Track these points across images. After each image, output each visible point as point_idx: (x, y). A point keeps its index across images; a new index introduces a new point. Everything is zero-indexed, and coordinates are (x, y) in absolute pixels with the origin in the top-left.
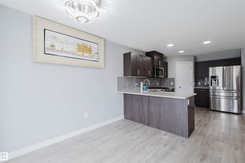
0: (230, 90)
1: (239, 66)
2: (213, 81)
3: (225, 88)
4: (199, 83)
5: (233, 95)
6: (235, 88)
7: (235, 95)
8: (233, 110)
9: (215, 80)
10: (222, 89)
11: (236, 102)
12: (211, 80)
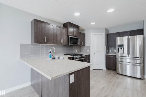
0: (134, 57)
1: (142, 36)
2: (120, 49)
3: (129, 55)
4: (110, 51)
5: (137, 61)
6: (138, 55)
7: (138, 62)
8: (136, 75)
9: (122, 48)
10: (127, 56)
11: (139, 68)
12: (118, 48)
